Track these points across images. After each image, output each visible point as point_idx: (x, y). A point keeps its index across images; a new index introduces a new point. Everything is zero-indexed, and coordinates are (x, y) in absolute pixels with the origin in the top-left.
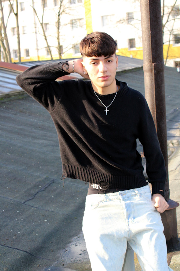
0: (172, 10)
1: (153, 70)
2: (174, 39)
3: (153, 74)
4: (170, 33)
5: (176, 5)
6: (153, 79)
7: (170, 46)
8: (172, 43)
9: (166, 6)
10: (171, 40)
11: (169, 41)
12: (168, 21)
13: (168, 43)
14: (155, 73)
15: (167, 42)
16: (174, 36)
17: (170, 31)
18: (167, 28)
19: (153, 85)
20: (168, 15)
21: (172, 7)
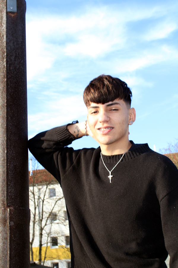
0: (50, 215)
1: (8, 221)
2: (51, 241)
3: (8, 229)
4: (48, 235)
5: (53, 211)
6: (6, 239)
7: (48, 248)
8: (49, 244)
9: (45, 212)
10: (49, 242)
11: (47, 243)
12: (46, 225)
13: (46, 245)
14: (10, 226)
15: (45, 243)
16: (51, 238)
17: (48, 234)
18: (45, 230)
19: (7, 251)
20: (46, 218)
21: (50, 212)
